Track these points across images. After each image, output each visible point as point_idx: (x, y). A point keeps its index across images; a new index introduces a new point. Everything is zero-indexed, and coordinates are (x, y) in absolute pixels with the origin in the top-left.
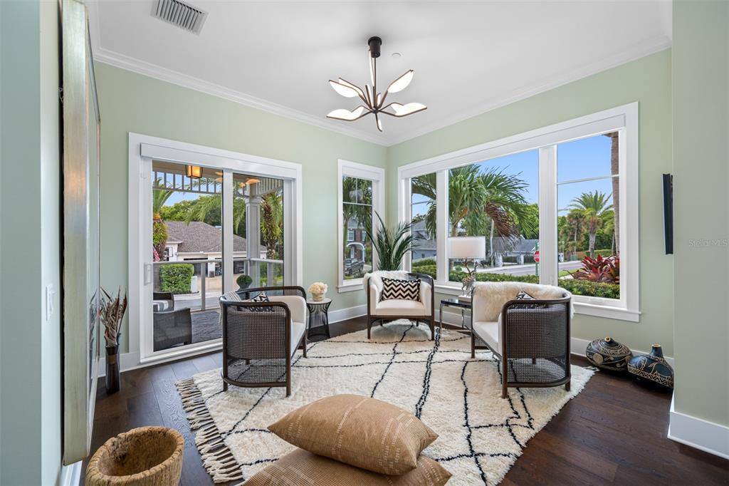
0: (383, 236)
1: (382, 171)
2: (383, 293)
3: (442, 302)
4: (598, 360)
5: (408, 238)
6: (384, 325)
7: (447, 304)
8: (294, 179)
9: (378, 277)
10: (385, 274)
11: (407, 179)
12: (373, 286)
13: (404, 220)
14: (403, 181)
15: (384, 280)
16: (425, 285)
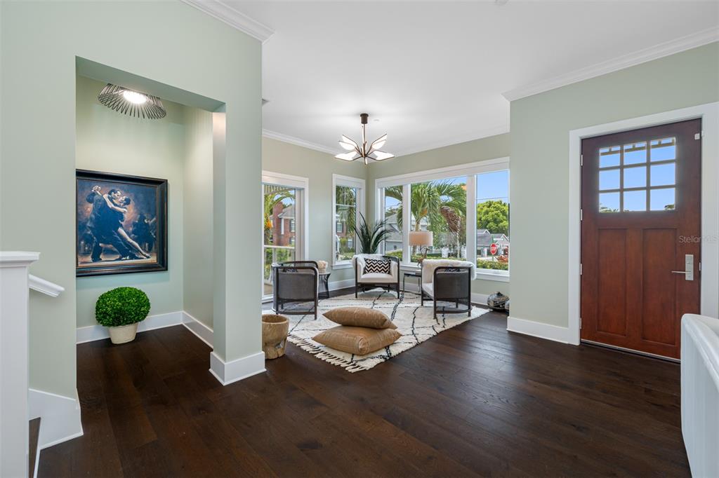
0: (364, 229)
1: (363, 181)
2: (365, 269)
3: (405, 274)
4: (492, 305)
5: (382, 232)
6: (366, 292)
7: (408, 275)
8: (303, 189)
9: (361, 257)
10: (366, 256)
11: (382, 188)
12: (359, 263)
13: (379, 219)
14: (379, 190)
15: (366, 260)
16: (394, 263)
